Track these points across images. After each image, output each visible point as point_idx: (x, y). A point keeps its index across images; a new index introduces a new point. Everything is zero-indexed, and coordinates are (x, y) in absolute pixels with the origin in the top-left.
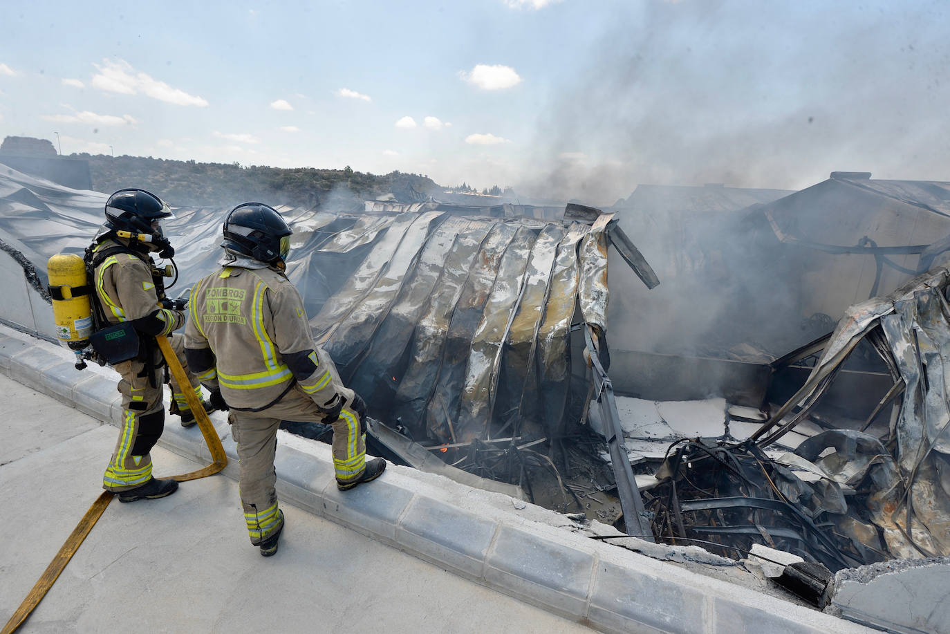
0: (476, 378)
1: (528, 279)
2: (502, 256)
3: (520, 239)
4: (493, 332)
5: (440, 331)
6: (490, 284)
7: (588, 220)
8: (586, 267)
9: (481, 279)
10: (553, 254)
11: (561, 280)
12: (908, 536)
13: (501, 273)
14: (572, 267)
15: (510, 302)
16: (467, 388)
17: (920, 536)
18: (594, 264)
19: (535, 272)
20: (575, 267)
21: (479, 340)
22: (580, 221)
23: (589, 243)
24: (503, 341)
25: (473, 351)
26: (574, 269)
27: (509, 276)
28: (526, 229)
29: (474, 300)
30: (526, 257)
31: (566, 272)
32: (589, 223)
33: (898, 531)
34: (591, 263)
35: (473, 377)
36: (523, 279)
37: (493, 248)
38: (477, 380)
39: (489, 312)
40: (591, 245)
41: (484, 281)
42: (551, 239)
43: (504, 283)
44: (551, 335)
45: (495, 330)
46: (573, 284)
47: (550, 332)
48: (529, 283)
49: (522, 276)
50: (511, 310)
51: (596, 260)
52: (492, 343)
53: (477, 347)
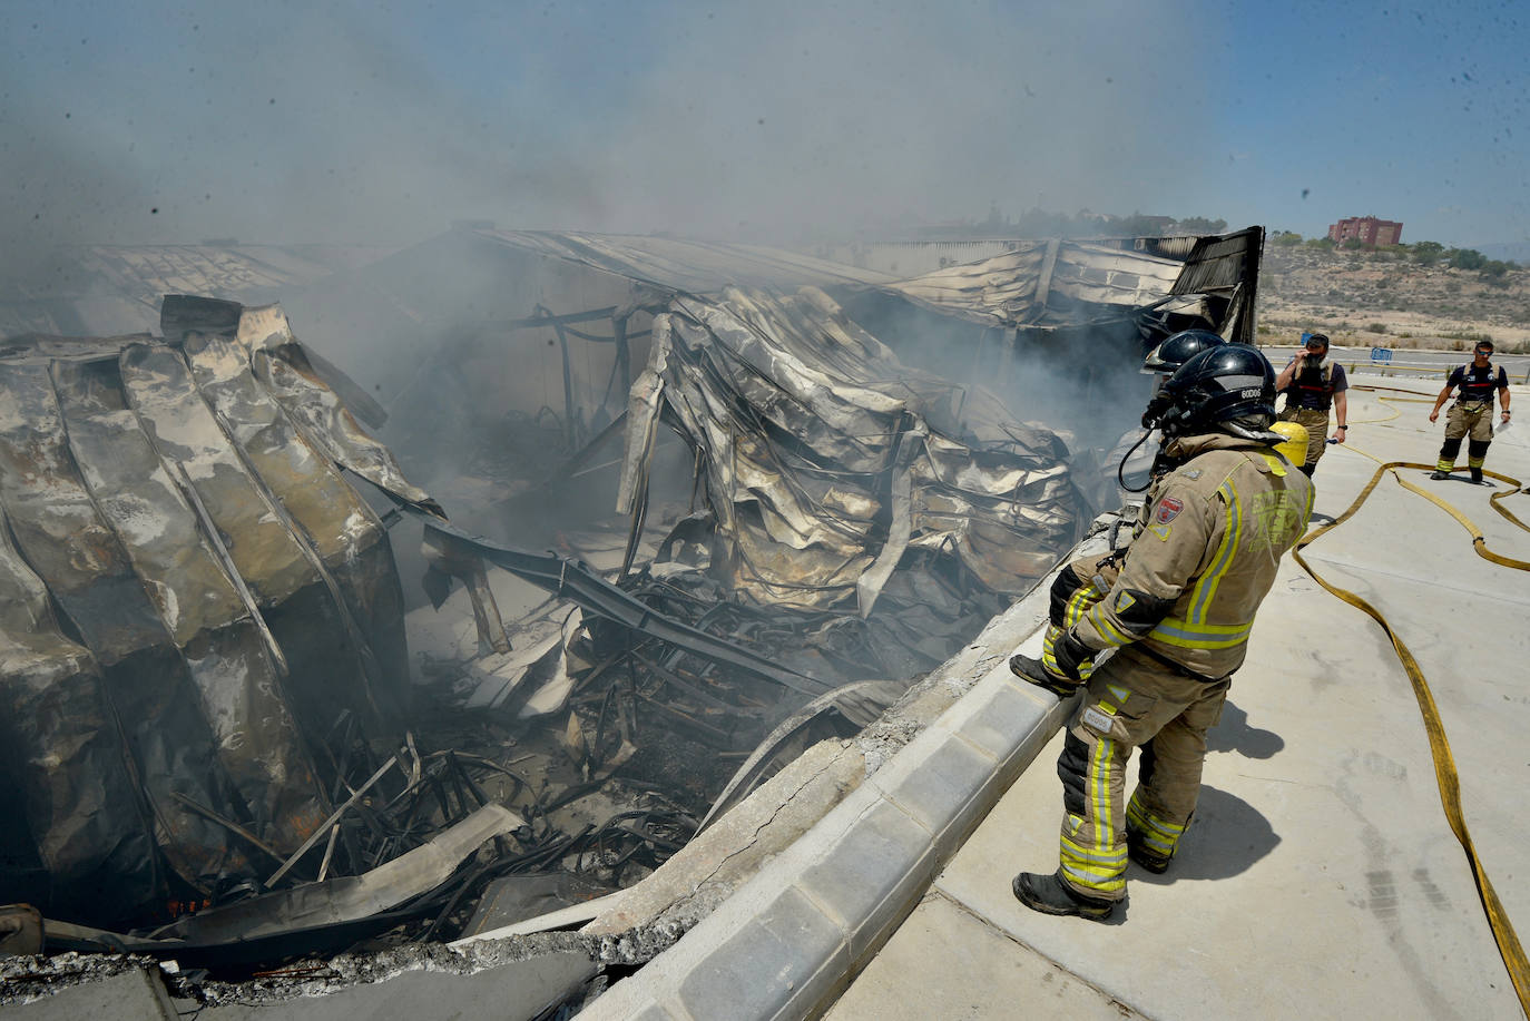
0: (231, 711)
1: (182, 470)
2: (66, 440)
3: (71, 392)
4: (209, 603)
5: (72, 662)
6: (88, 512)
7: (220, 326)
8: (311, 414)
9: (51, 508)
10: (201, 405)
11: (267, 452)
12: (762, 582)
13: (95, 479)
14: (278, 420)
15: (187, 530)
16: (224, 744)
17: (770, 577)
18: (321, 405)
19: (185, 453)
20: (285, 418)
21: (190, 636)
22: (202, 330)
23: (272, 369)
24: (253, 607)
25: (189, 661)
26: (286, 424)
27: (126, 480)
28: (74, 366)
29: (81, 559)
30: (134, 424)
31: (269, 433)
32: (225, 329)
33: (755, 584)
34: (313, 404)
35: (224, 712)
36: (170, 474)
37: (24, 427)
38: (237, 714)
39: (157, 570)
40: (280, 371)
41: (64, 510)
42: (159, 378)
43: (125, 497)
44: (352, 549)
45: (211, 595)
46: (303, 452)
47: (348, 547)
48: (194, 476)
49: (161, 467)
50: (205, 544)
51: (318, 396)
52: (229, 623)
53: (195, 647)
